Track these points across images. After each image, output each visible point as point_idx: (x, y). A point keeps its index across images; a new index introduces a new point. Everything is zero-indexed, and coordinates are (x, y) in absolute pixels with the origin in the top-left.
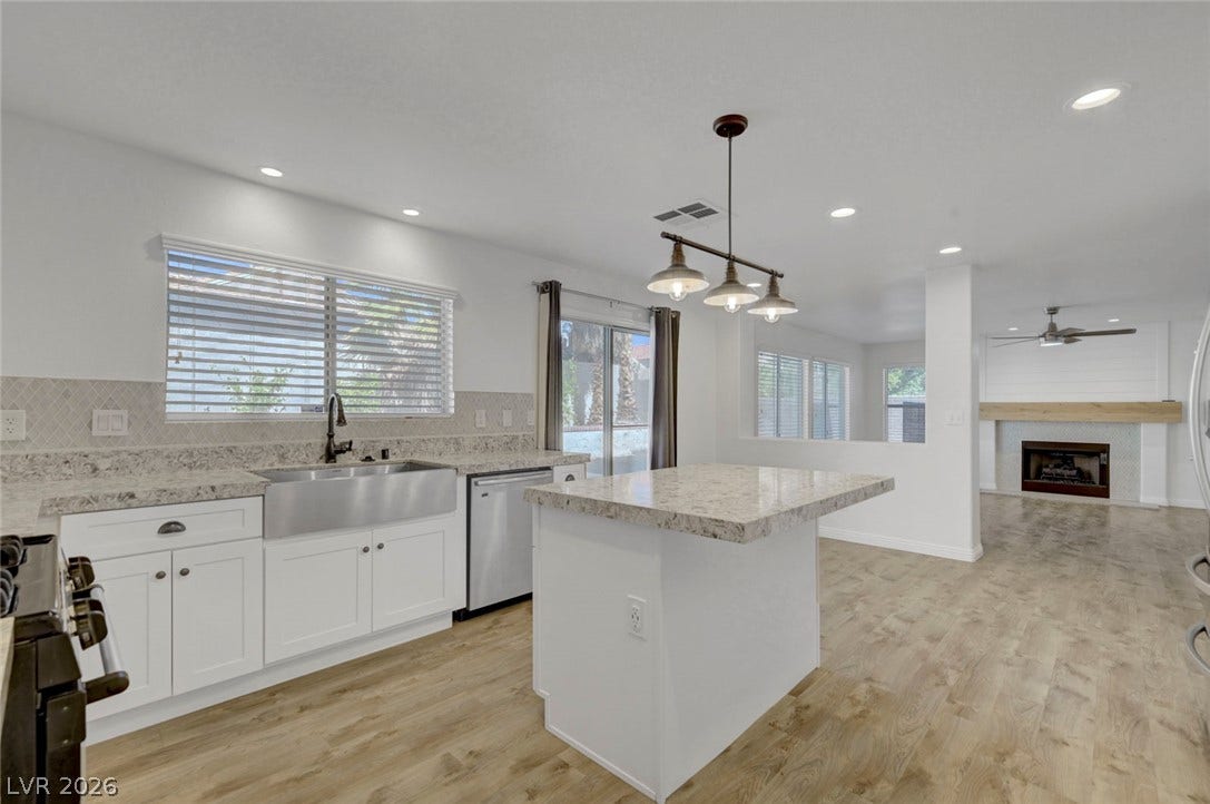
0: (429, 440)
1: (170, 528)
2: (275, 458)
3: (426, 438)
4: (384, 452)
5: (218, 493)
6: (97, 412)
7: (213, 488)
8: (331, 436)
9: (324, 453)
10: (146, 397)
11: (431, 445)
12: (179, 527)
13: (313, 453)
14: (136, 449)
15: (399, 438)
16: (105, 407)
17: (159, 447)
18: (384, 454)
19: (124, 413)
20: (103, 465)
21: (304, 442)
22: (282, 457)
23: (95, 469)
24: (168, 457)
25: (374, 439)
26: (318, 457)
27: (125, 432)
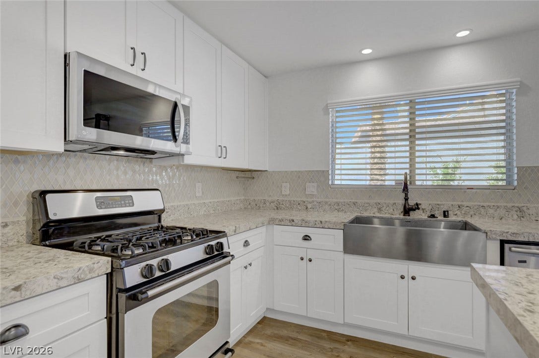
0: (489, 207)
1: (306, 238)
2: (376, 210)
3: (485, 204)
4: (444, 212)
5: (323, 225)
6: (307, 184)
7: (321, 222)
8: (406, 199)
9: (402, 210)
10: (322, 177)
11: (491, 211)
12: (309, 239)
13: (397, 209)
14: (319, 200)
15: (460, 203)
16: (310, 182)
17: (327, 200)
18: (445, 214)
19: (315, 184)
20: (309, 206)
21: (392, 202)
22: (380, 210)
23: (307, 208)
24: (330, 205)
25: (439, 203)
26: (400, 211)
27: (315, 193)
